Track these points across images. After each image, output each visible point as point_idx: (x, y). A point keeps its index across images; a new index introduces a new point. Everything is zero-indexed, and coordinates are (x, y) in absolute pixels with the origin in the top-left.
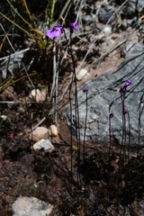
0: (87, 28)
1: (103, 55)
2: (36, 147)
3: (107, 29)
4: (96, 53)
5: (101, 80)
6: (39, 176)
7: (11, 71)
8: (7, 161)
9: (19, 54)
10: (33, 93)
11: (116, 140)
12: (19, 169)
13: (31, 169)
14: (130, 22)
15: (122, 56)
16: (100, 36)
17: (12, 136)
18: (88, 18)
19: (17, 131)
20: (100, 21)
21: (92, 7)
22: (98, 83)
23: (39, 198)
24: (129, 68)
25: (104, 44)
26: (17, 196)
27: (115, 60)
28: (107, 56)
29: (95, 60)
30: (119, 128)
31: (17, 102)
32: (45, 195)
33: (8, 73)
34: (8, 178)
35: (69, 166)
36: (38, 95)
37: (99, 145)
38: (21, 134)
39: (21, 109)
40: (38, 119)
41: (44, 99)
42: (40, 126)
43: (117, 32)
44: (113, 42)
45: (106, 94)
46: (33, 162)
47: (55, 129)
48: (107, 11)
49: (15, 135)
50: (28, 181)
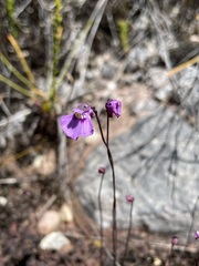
10: (38, 162)
19: (20, 221)
21: (93, 64)
38: (26, 223)
40: (46, 197)
42: (49, 209)
49: (18, 227)
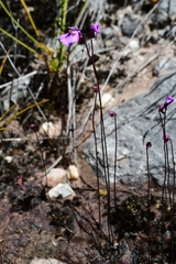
0: (108, 43)
1: (129, 75)
2: (52, 194)
3: (134, 43)
4: (121, 74)
5: (130, 106)
6: (58, 230)
7: (15, 101)
8: (16, 214)
9: (24, 80)
10: (45, 126)
11: (155, 180)
12: (32, 223)
13: (47, 223)
14: (162, 32)
15: (155, 75)
16: (125, 53)
17: (20, 181)
18: (108, 31)
19: (27, 175)
20: (124, 34)
21: (113, 18)
22: (127, 109)
23: (59, 259)
24: (165, 89)
25: (131, 62)
26: (31, 258)
27: (146, 80)
28: (135, 76)
29: (120, 82)
30: (157, 164)
31: (25, 139)
32: (66, 254)
33: (11, 103)
34: (17, 236)
35: (96, 215)
36: (51, 129)
37: (133, 188)
38: (32, 179)
39: (30, 148)
40: (52, 159)
41: (58, 133)
42: (55, 167)
43: (146, 46)
44: (142, 58)
45: (137, 122)
46: (50, 214)
47: (74, 171)
48: (132, 21)
49: (24, 180)
50: (45, 238)
